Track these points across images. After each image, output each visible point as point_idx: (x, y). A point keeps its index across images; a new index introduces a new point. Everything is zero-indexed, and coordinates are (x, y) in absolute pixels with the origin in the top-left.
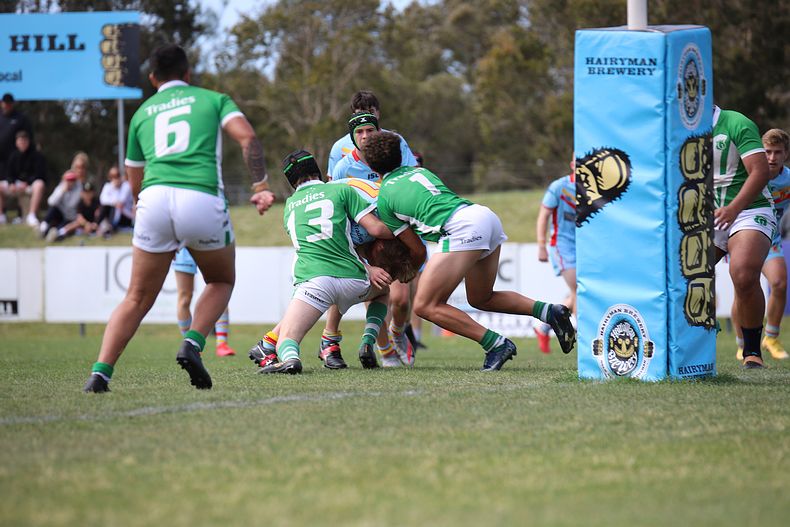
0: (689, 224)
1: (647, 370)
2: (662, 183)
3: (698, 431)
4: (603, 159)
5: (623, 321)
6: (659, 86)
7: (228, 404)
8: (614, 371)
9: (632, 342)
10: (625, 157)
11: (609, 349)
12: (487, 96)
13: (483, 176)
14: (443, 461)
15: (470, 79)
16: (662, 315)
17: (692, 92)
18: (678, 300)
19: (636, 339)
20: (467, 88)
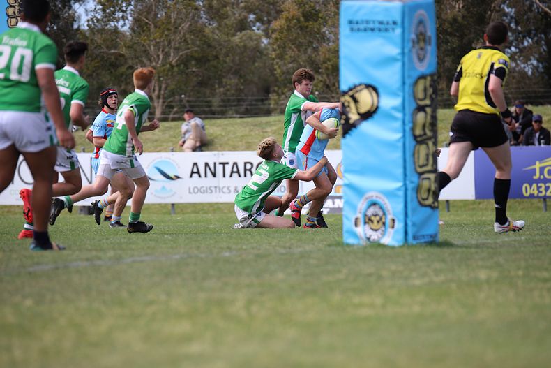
0: (420, 136)
1: (391, 238)
2: (401, 108)
3: (426, 280)
4: (361, 91)
5: (374, 204)
6: (399, 40)
7: (99, 262)
8: (368, 239)
9: (381, 219)
10: (375, 89)
11: (365, 223)
12: (279, 46)
13: (277, 103)
14: (250, 302)
15: (268, 36)
16: (401, 200)
17: (422, 44)
18: (413, 189)
19: (384, 217)
20: (265, 41)
